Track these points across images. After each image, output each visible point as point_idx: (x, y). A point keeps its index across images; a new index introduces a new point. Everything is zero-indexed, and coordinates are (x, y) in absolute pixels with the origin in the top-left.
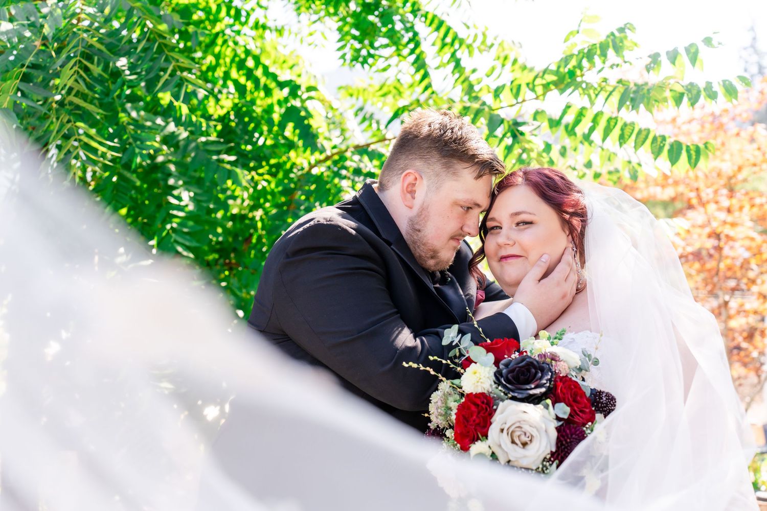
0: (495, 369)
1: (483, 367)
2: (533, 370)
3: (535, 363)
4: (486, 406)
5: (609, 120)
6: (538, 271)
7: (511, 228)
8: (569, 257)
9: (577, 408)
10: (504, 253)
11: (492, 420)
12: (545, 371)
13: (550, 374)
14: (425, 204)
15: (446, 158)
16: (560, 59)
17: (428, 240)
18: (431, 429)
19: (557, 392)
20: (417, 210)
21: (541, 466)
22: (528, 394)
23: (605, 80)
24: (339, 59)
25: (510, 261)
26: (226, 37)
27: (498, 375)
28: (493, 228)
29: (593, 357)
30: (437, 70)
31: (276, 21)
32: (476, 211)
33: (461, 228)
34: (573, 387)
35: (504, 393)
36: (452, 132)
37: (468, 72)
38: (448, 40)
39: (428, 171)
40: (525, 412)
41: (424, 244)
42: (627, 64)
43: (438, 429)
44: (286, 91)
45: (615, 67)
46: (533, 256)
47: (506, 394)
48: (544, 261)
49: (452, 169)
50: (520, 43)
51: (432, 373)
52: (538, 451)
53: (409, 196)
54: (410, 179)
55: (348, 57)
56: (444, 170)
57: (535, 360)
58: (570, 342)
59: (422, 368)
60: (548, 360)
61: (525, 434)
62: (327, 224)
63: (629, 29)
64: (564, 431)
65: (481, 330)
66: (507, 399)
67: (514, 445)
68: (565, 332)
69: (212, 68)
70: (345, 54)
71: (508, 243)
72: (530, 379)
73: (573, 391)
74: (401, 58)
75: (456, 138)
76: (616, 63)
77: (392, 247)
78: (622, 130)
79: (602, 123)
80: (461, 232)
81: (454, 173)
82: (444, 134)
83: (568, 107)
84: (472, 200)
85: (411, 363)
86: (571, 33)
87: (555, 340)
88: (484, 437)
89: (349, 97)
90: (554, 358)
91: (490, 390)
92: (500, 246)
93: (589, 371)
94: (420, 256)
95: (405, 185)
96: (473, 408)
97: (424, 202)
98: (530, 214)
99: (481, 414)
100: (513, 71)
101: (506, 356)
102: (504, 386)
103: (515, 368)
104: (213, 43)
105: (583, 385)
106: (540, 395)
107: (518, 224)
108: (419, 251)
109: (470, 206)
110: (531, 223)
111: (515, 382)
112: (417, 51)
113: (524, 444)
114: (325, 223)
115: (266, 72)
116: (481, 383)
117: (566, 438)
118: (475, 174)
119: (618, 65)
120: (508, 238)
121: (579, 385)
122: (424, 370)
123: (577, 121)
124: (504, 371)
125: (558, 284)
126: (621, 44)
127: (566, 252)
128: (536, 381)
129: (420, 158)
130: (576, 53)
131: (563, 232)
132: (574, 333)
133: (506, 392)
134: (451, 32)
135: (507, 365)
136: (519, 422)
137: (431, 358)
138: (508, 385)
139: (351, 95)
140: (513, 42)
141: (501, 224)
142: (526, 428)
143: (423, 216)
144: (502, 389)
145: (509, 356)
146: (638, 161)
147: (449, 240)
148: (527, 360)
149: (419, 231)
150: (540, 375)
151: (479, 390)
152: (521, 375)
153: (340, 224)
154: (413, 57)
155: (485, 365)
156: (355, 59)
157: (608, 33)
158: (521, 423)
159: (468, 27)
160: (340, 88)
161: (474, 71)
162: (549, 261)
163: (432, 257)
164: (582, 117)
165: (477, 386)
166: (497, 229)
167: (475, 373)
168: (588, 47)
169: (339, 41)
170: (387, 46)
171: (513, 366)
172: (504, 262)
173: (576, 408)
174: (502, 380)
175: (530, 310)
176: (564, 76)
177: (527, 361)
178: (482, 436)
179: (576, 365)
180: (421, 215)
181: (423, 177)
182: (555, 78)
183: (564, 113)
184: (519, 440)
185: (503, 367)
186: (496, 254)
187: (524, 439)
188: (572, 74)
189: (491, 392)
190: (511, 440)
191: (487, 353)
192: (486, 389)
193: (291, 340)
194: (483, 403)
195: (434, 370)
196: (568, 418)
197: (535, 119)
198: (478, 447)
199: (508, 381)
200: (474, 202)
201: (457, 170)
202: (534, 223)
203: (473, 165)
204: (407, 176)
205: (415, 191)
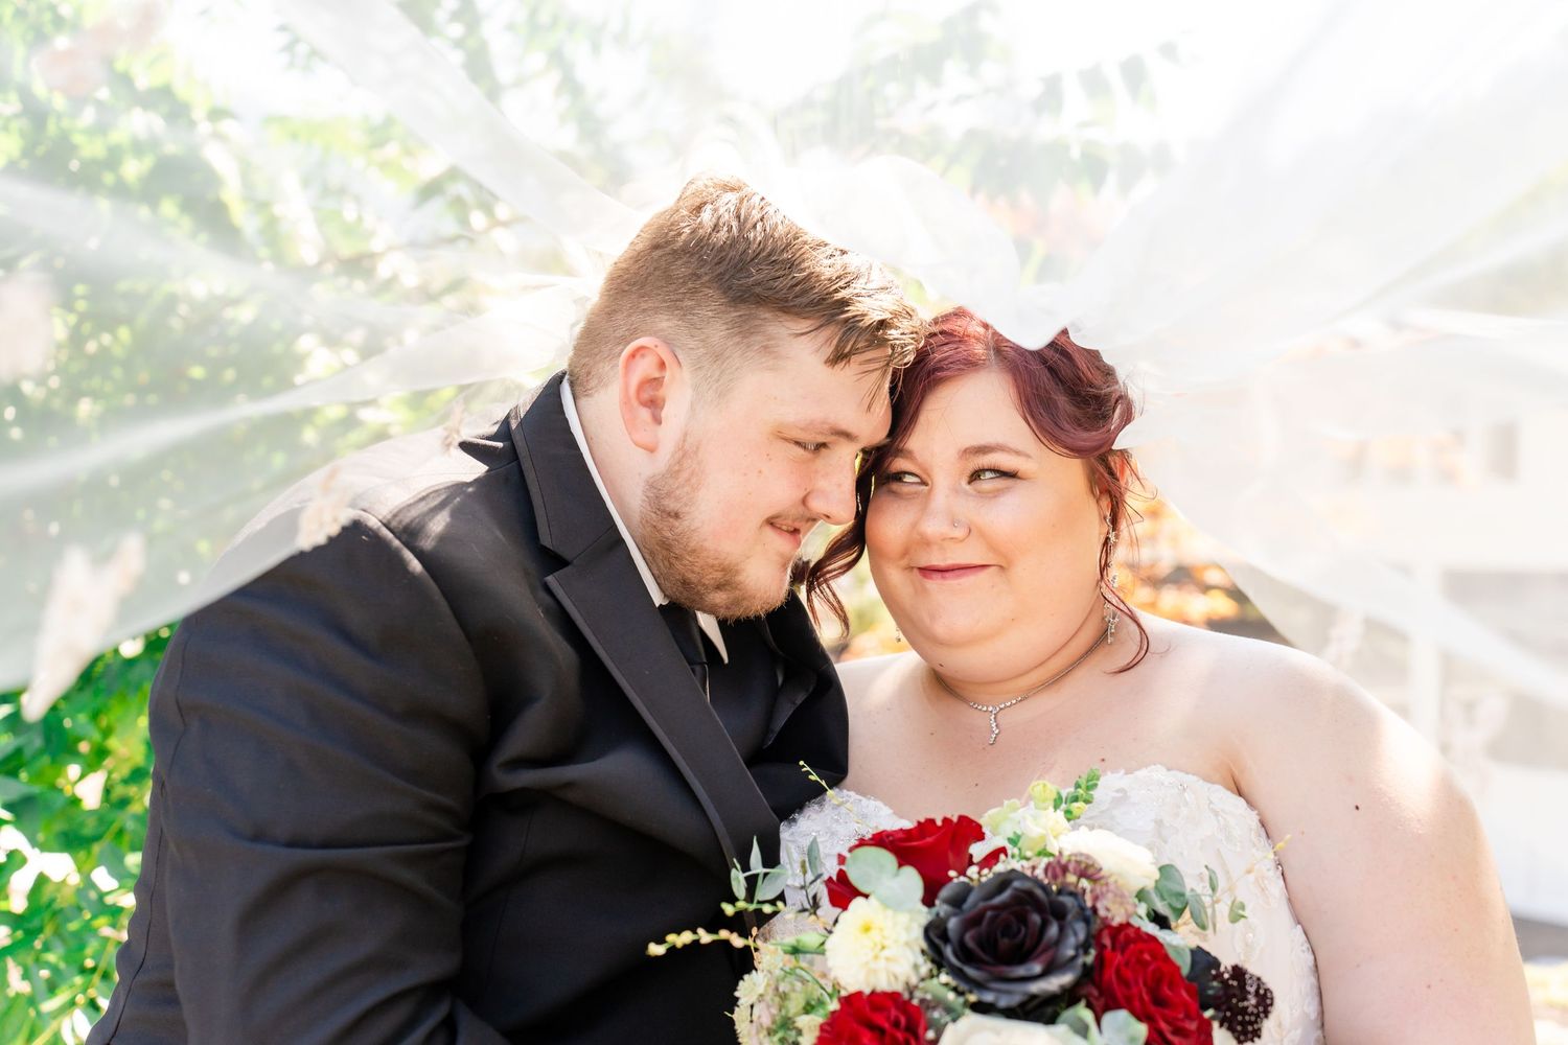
0: (924, 916)
1: (890, 912)
2: (1036, 918)
3: (1039, 892)
4: (906, 1033)
7: (955, 491)
9: (1168, 1022)
12: (1068, 917)
13: (1082, 924)
14: (689, 439)
15: (742, 306)
17: (705, 540)
19: (1106, 977)
20: (668, 456)
22: (1025, 993)
25: (955, 581)
27: (935, 934)
32: (844, 452)
33: (804, 501)
34: (1147, 957)
35: (955, 989)
39: (692, 344)
41: (693, 552)
47: (961, 996)
49: (759, 338)
53: (645, 414)
54: (645, 367)
56: (736, 339)
57: (1036, 881)
60: (1071, 878)
66: (966, 1009)
68: (1096, 773)
71: (952, 536)
72: (1028, 943)
73: (1151, 968)
80: (803, 510)
81: (766, 347)
84: (824, 423)
85: (671, 938)
90: (1086, 871)
91: (914, 980)
95: (634, 384)
97: (685, 434)
101: (952, 873)
102: (957, 973)
103: (985, 910)
105: (1170, 945)
106: (1057, 995)
107: (975, 477)
109: (821, 439)
110: (1015, 475)
111: (984, 957)
116: (887, 959)
118: (828, 351)
120: (950, 522)
121: (1162, 946)
124: (952, 925)
128: (1045, 950)
133: (963, 987)
135: (957, 902)
138: (965, 968)
143: (685, 475)
144: (950, 980)
145: (961, 872)
148: (1016, 884)
149: (677, 516)
150: (1055, 931)
151: (884, 984)
152: (1003, 936)
155: (894, 904)
163: (719, 587)
165: (875, 971)
166: (910, 481)
167: (867, 929)
171: (975, 905)
173: (1163, 1026)
174: (948, 951)
177: (1016, 889)
179: (1145, 881)
180: (679, 471)
181: (681, 360)
185: (949, 907)
186: (906, 552)
189: (917, 989)
191: (900, 868)
192: (902, 979)
194: (895, 1024)
199: (965, 954)
200: (831, 428)
201: (774, 339)
202: (1019, 478)
203: (821, 326)
204: (638, 357)
205: (664, 401)
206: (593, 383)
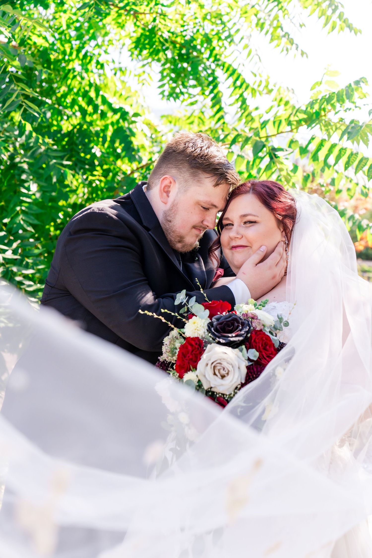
0: (209, 321)
1: (200, 319)
2: (236, 324)
3: (239, 319)
4: (198, 346)
5: (341, 150)
6: (256, 257)
7: (240, 226)
8: (280, 249)
10: (234, 244)
11: (201, 357)
12: (245, 325)
13: (248, 327)
14: (175, 202)
15: (194, 169)
16: (308, 103)
17: (176, 228)
18: (160, 361)
19: (251, 341)
20: (170, 205)
21: (233, 393)
22: (229, 340)
23: (342, 120)
24: (160, 94)
25: (239, 250)
26: (76, 73)
27: (210, 325)
28: (227, 225)
29: (284, 320)
30: (230, 107)
31: (121, 64)
32: (214, 211)
33: (202, 222)
35: (213, 338)
36: (201, 150)
37: (251, 108)
38: (238, 83)
39: (180, 177)
40: (226, 353)
41: (173, 232)
42: (357, 108)
43: (165, 362)
44: (118, 116)
45: (348, 110)
46: (255, 247)
47: (214, 339)
48: (262, 250)
49: (197, 178)
50: (293, 89)
51: (164, 321)
52: (231, 381)
53: (165, 194)
54: (166, 182)
55: (166, 93)
56: (192, 177)
57: (239, 317)
58: (272, 309)
59: (156, 316)
60: (249, 318)
61: (224, 369)
62: (99, 213)
63: (363, 82)
64: (253, 369)
65: (205, 295)
66: (214, 343)
67: (215, 376)
68: (268, 302)
69: (65, 96)
70: (164, 91)
71: (238, 237)
72: (233, 330)
73: (264, 341)
74: (204, 96)
75: (203, 155)
76: (349, 108)
77: (150, 232)
78: (349, 158)
79: (336, 152)
80: (201, 224)
81: (198, 180)
82: (195, 150)
83: (313, 139)
84: (210, 202)
85: (146, 312)
86: (317, 83)
87: (260, 306)
88: (194, 369)
89: (169, 124)
90: (254, 317)
91: (204, 336)
92: (231, 239)
93: (282, 330)
94: (171, 241)
95: (163, 186)
96: (190, 348)
97: (174, 200)
98: (255, 216)
99: (194, 352)
100: (285, 110)
101: (219, 313)
102: (213, 334)
103: (224, 322)
104: (66, 77)
105: (273, 339)
106: (238, 342)
107: (245, 223)
108: (171, 237)
109: (208, 206)
110: (255, 222)
111: (221, 331)
112: (215, 91)
113: (223, 377)
114: (98, 211)
115: (105, 101)
116: (198, 330)
117: (253, 374)
118: (214, 183)
119: (350, 109)
120: (238, 233)
121: (270, 338)
122: (157, 318)
123: (319, 149)
124: (215, 323)
125: (270, 268)
126: (352, 93)
127: (279, 245)
128: (238, 331)
129: (175, 167)
130: (320, 98)
131: (278, 229)
132: (276, 302)
134: (241, 78)
135: (218, 319)
136: (220, 360)
137: (163, 311)
138: (215, 333)
139: (170, 122)
140: (288, 88)
141: (233, 222)
142: (225, 364)
143: (173, 211)
144: (211, 336)
145: (221, 313)
146: (364, 184)
147: (192, 229)
148: (233, 317)
149: (170, 221)
150: (241, 328)
151: (196, 335)
152: (227, 327)
153: (108, 213)
154: (212, 95)
155: (202, 318)
156: (170, 95)
157: (347, 84)
158: (222, 360)
159: (255, 76)
160: (162, 116)
161: (257, 109)
162: (266, 250)
163: (180, 242)
164: (322, 147)
165: (195, 332)
166: (230, 225)
167: (194, 323)
168: (329, 94)
169: (160, 81)
170: (195, 86)
171: (223, 320)
172: (234, 250)
173: (264, 354)
174: (212, 329)
175: (247, 285)
176: (312, 115)
177: (233, 318)
178: (193, 368)
179: (271, 324)
180: (172, 209)
181: (176, 182)
182: (305, 116)
183: (309, 143)
184: (219, 372)
185: (215, 320)
186: (229, 244)
187: (223, 372)
188: (318, 114)
189: (204, 338)
190: (213, 372)
191: (205, 309)
192: (201, 335)
193: (71, 295)
194: (196, 344)
195: (165, 319)
196: (257, 360)
197: (290, 146)
198: (189, 376)
199: (216, 330)
200: (211, 204)
201: (201, 179)
202: (257, 223)
203: (213, 176)
204: (165, 179)
205: (170, 191)
206: (154, 185)
